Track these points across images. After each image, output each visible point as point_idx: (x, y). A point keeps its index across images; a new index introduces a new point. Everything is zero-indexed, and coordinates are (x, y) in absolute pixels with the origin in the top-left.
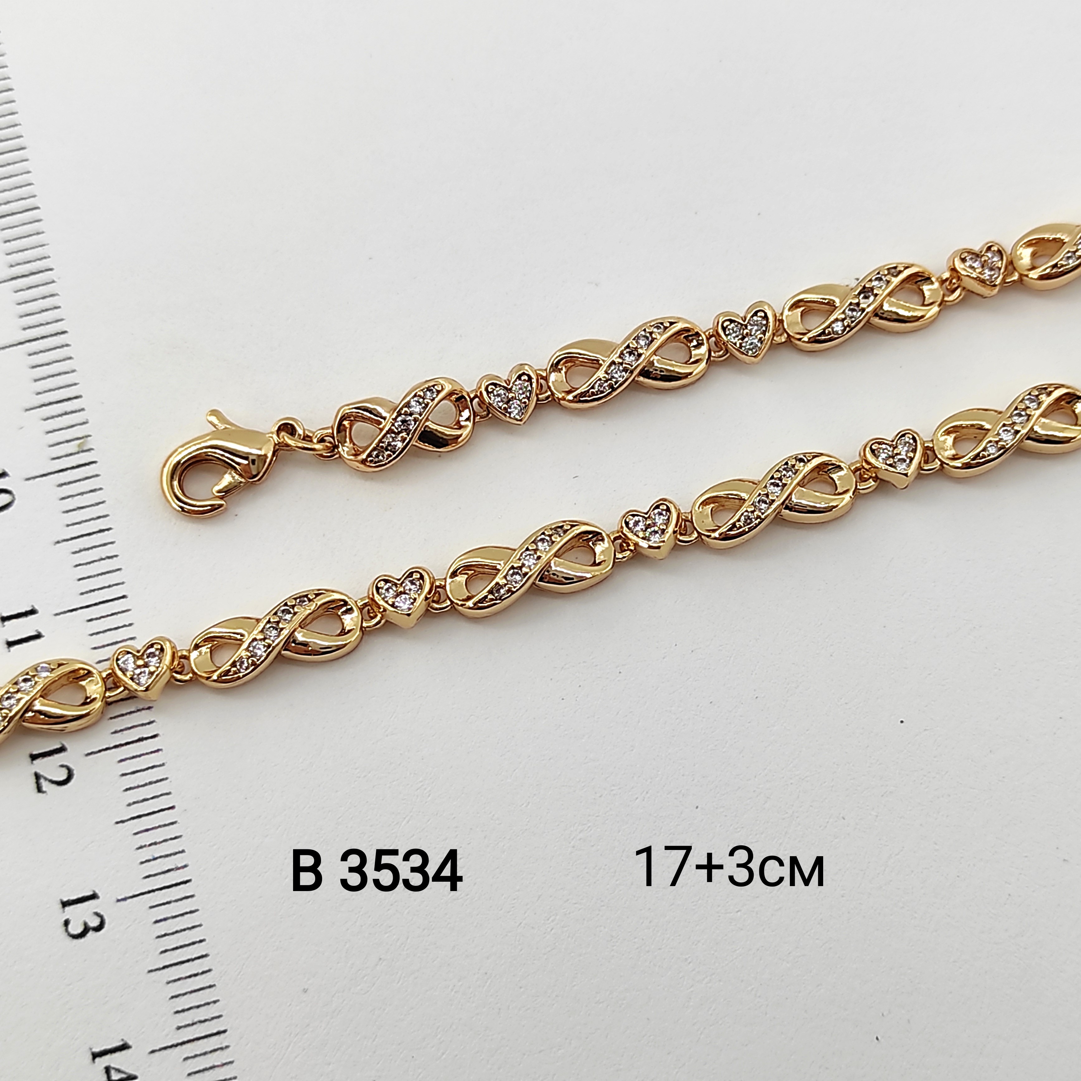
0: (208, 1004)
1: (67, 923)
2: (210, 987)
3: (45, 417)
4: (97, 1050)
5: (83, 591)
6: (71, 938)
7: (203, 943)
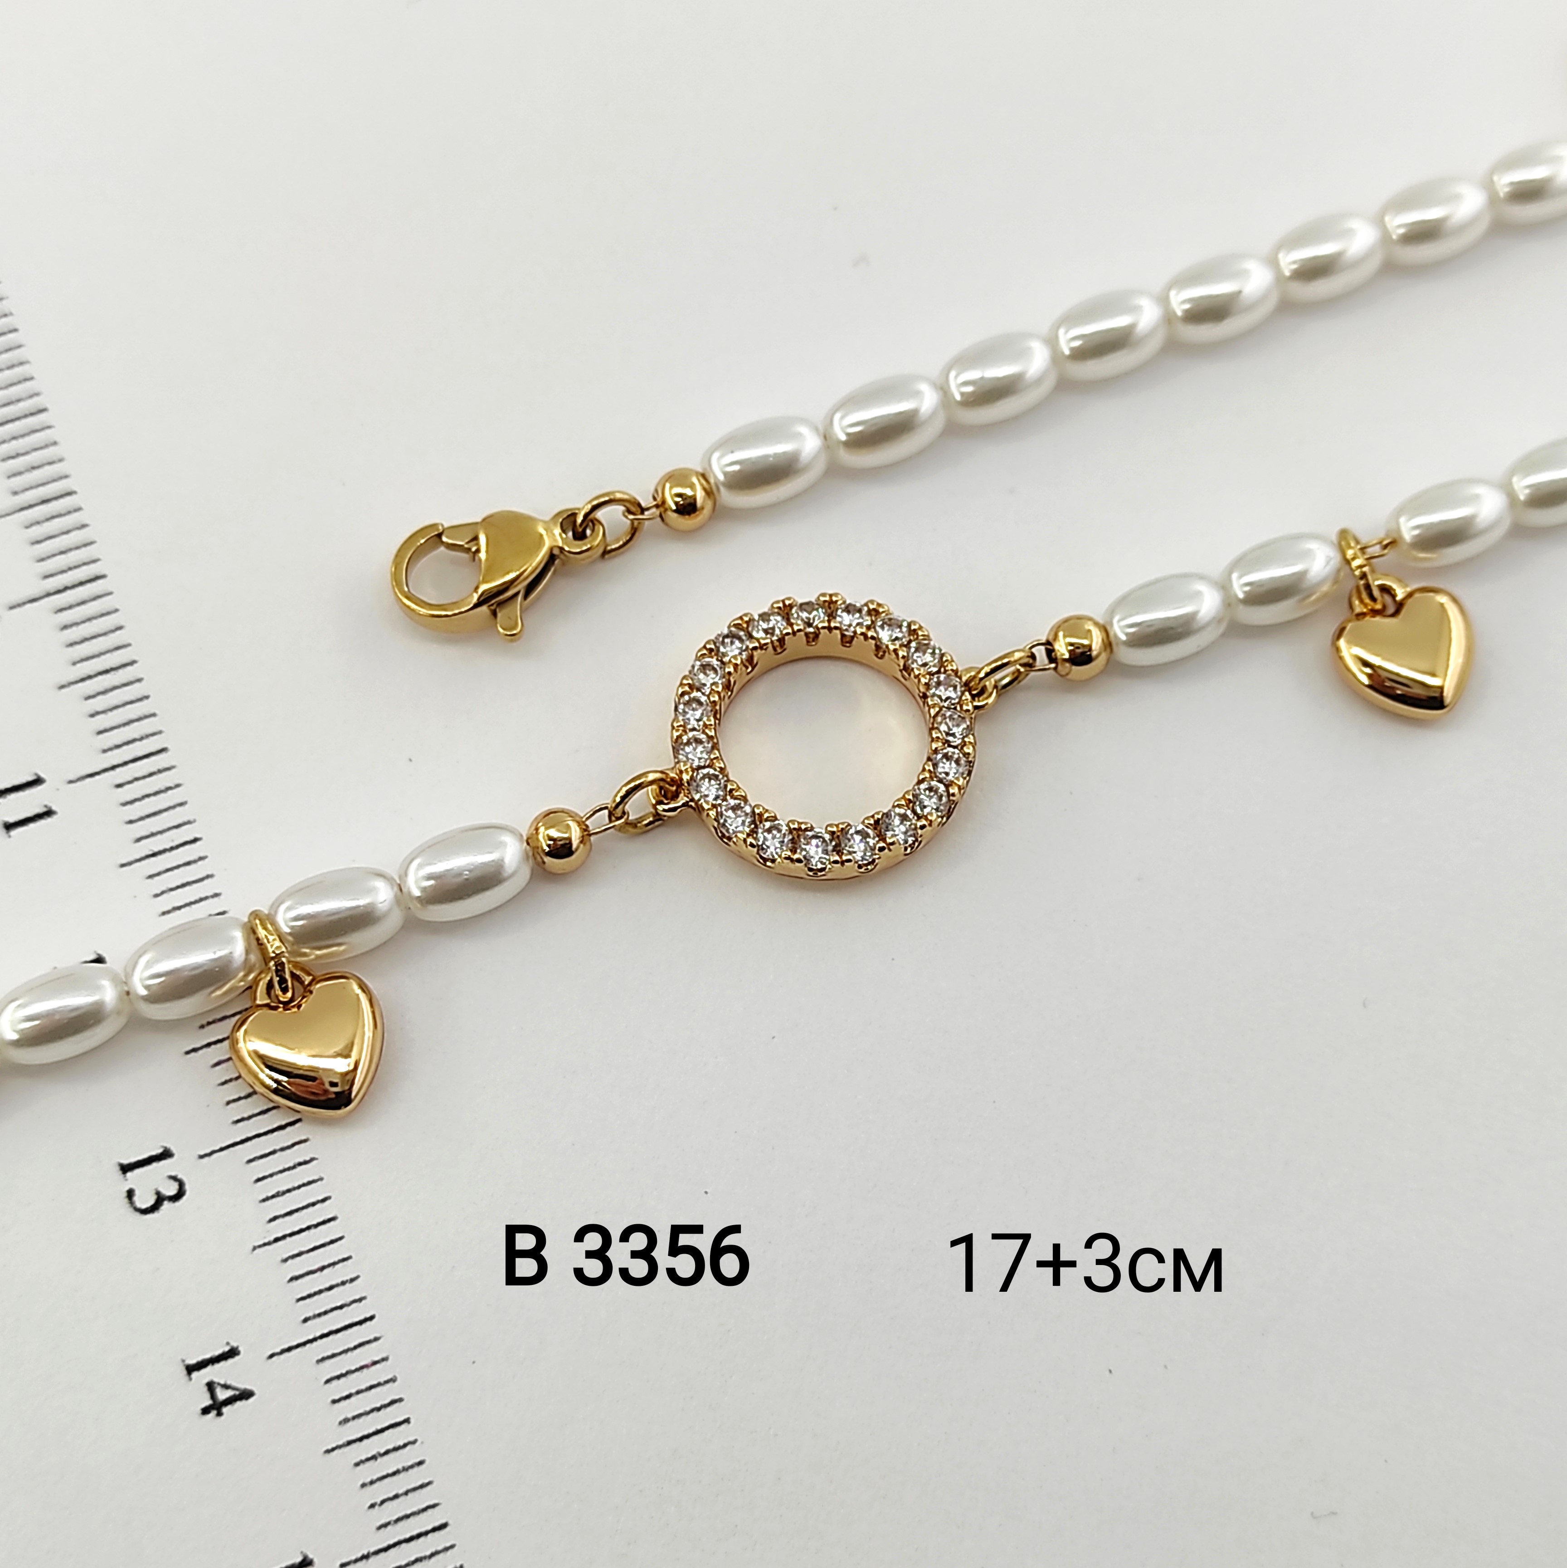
0: (343, 1283)
1: (130, 1194)
2: (344, 1260)
3: (27, 524)
4: (192, 1361)
5: (106, 748)
6: (138, 1214)
7: (328, 1203)
